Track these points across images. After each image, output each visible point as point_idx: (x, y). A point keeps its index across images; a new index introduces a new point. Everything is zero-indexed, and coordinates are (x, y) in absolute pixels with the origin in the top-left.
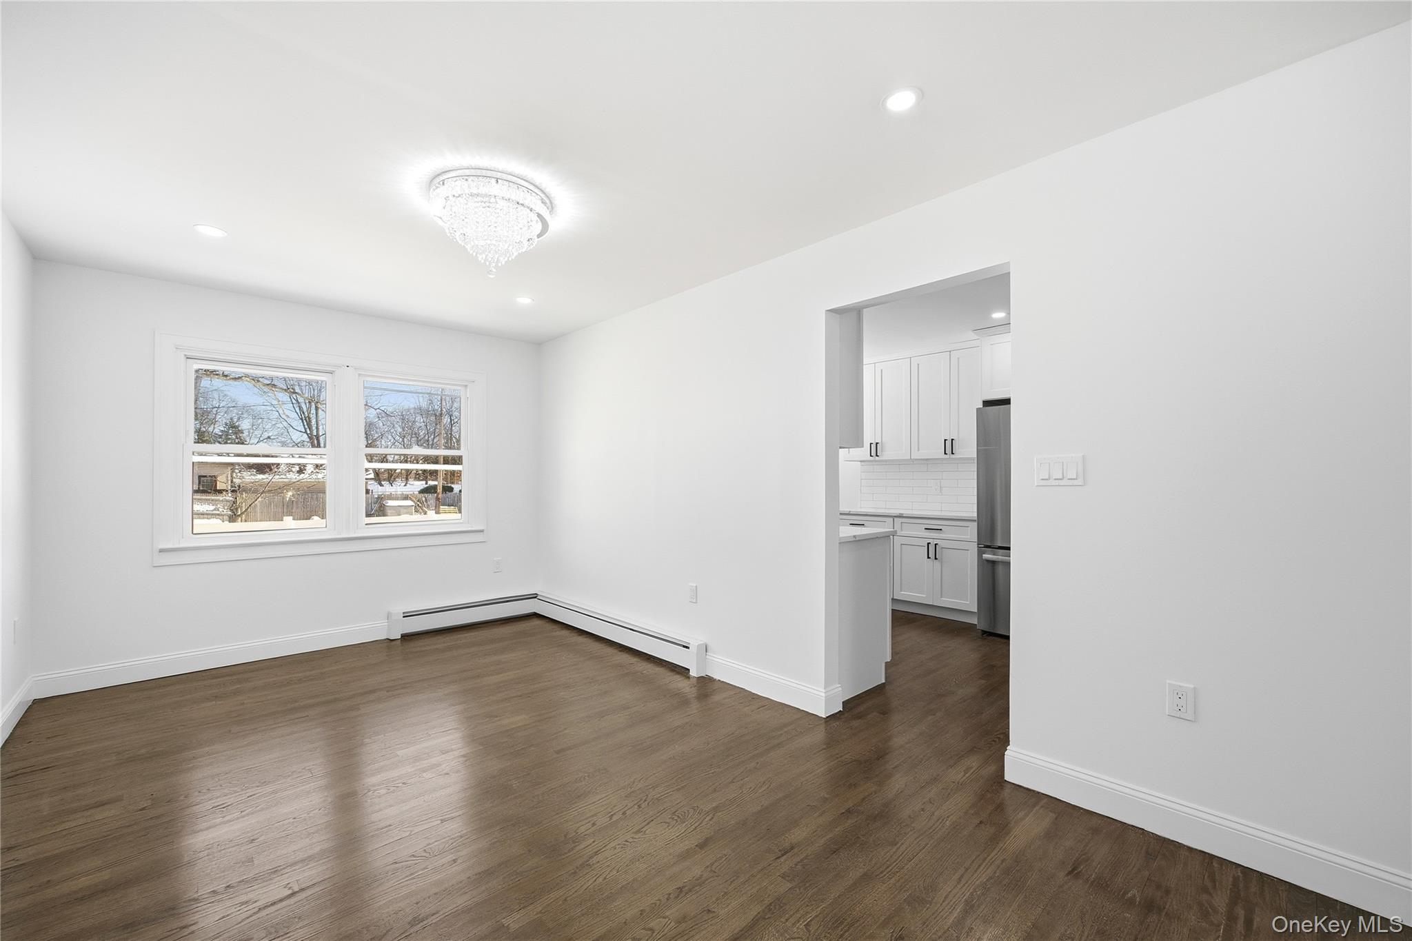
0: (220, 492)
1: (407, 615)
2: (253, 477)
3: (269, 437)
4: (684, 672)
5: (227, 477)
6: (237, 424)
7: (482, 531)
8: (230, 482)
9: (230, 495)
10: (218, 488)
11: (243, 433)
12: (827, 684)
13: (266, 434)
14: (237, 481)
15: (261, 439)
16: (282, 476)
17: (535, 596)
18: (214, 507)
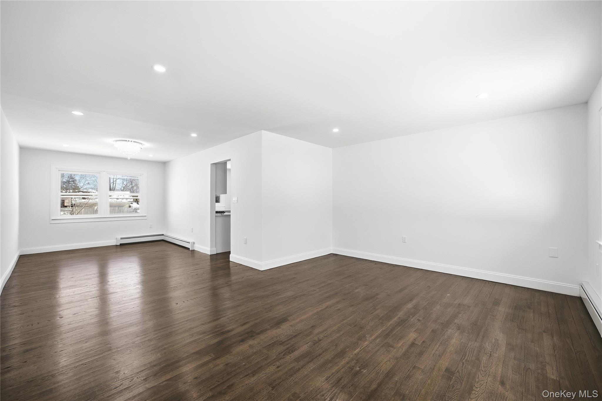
0: (66, 207)
1: (121, 239)
2: (80, 201)
3: (88, 183)
4: (188, 249)
5: (69, 200)
6: (73, 177)
7: (146, 216)
8: (70, 203)
9: (71, 208)
10: (65, 205)
11: (76, 181)
12: (211, 247)
13: (87, 182)
14: (73, 202)
15: (85, 184)
16: (93, 200)
17: (163, 235)
18: (63, 213)
